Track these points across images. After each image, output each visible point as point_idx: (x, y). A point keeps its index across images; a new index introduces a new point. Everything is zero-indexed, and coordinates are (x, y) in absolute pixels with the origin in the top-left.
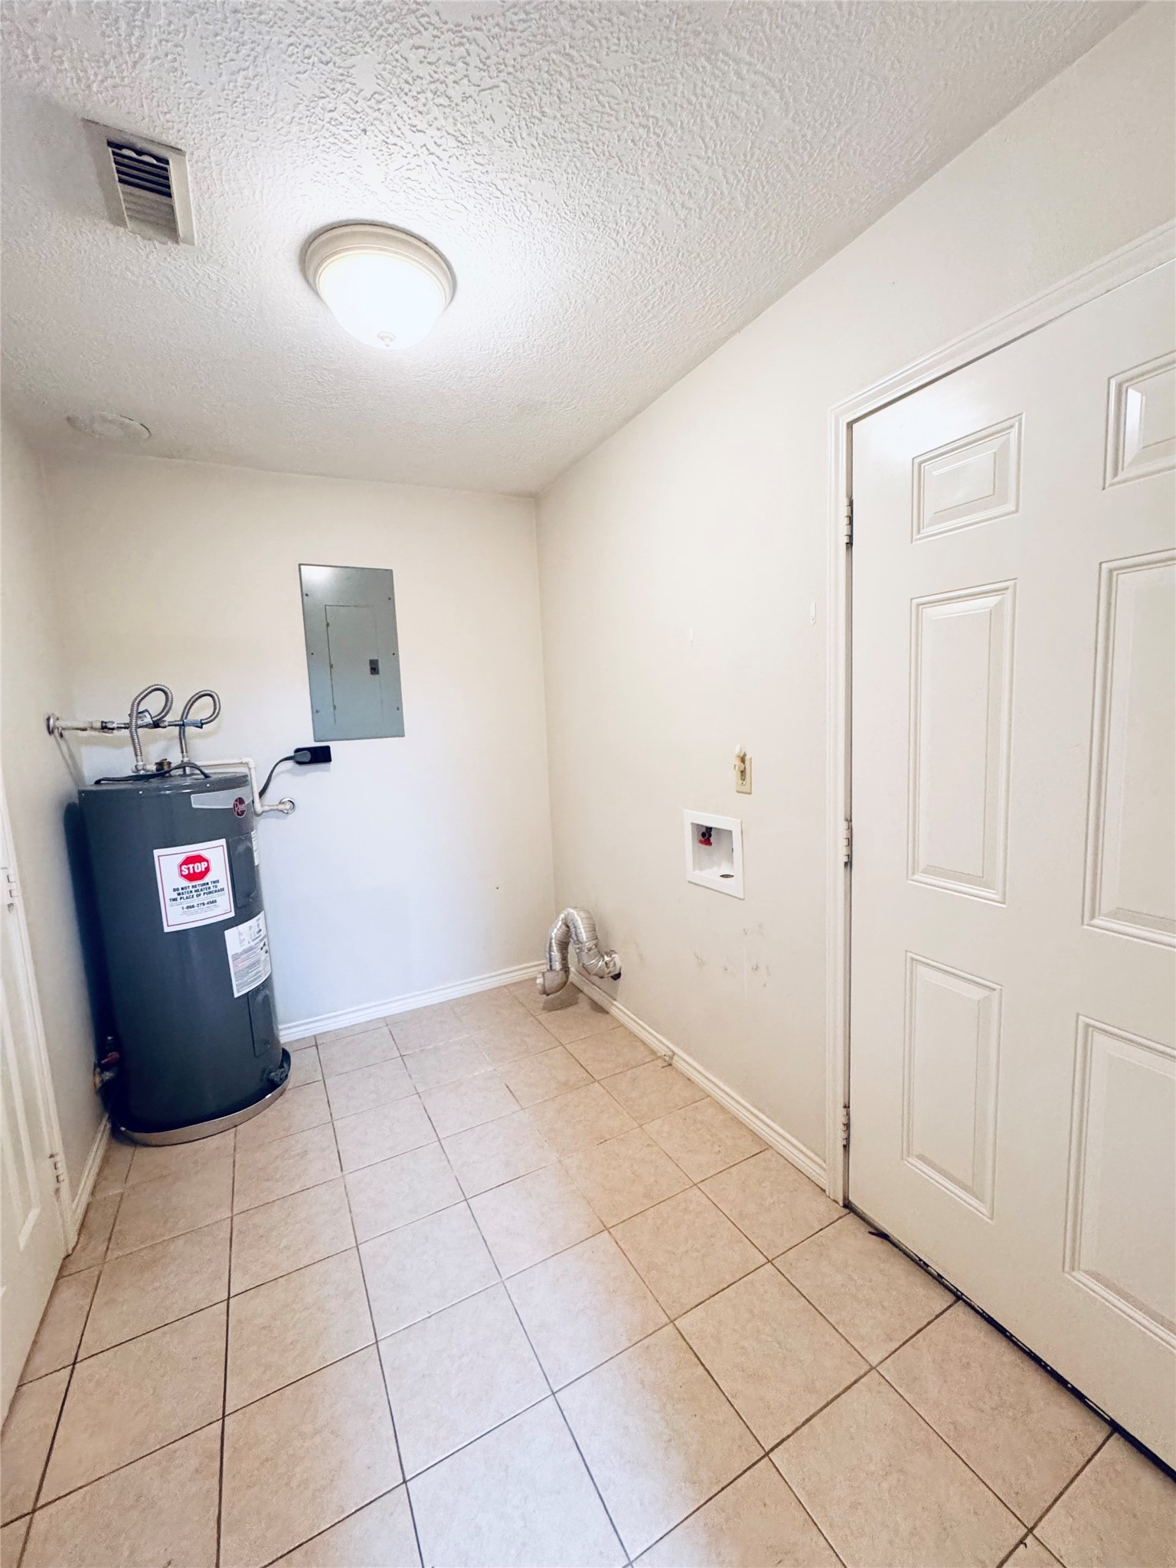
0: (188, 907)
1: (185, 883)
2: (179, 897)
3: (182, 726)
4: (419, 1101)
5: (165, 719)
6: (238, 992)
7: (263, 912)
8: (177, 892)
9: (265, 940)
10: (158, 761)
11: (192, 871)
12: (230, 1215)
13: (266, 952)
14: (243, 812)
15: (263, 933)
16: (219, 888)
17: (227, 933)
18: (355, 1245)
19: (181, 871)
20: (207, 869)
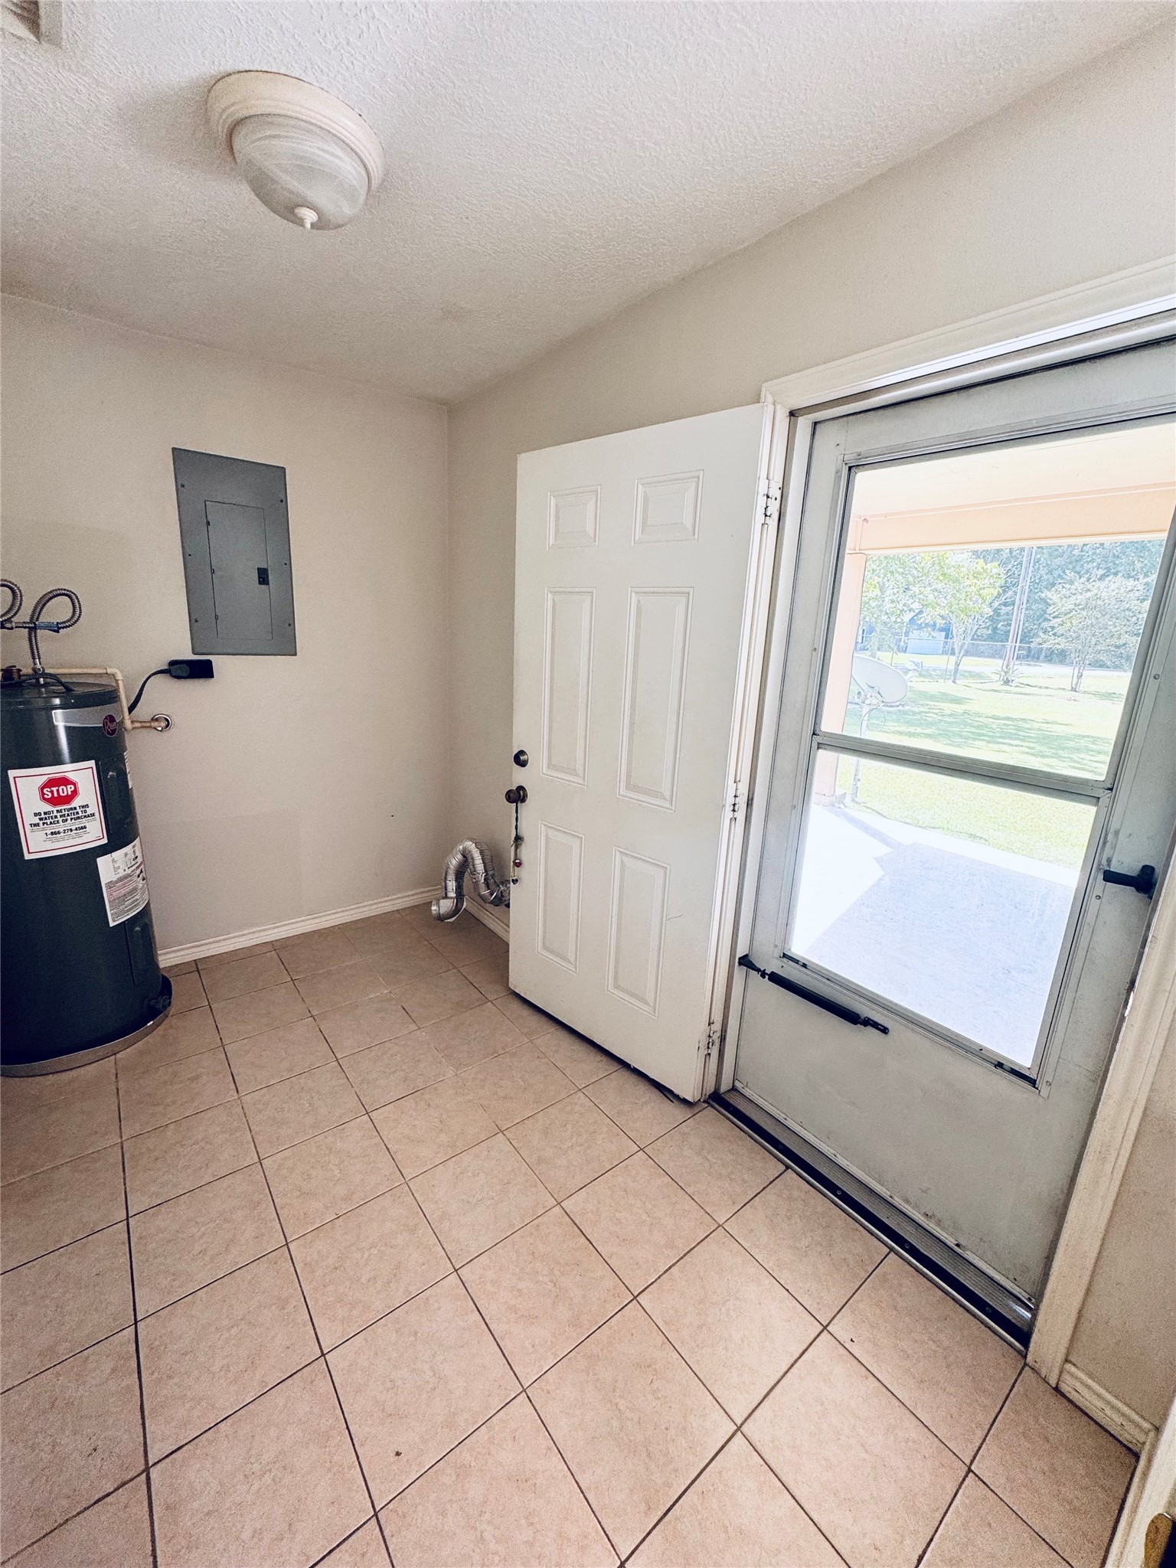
0: (52, 833)
1: (48, 808)
2: (41, 822)
3: (33, 629)
4: (314, 1023)
5: (12, 619)
6: (114, 921)
7: (138, 839)
8: (38, 817)
9: (142, 866)
10: (4, 668)
11: (56, 795)
12: (120, 1141)
13: (144, 879)
14: (114, 731)
15: (139, 860)
16: (89, 813)
17: (100, 861)
18: (258, 1160)
19: (43, 794)
20: (75, 793)
